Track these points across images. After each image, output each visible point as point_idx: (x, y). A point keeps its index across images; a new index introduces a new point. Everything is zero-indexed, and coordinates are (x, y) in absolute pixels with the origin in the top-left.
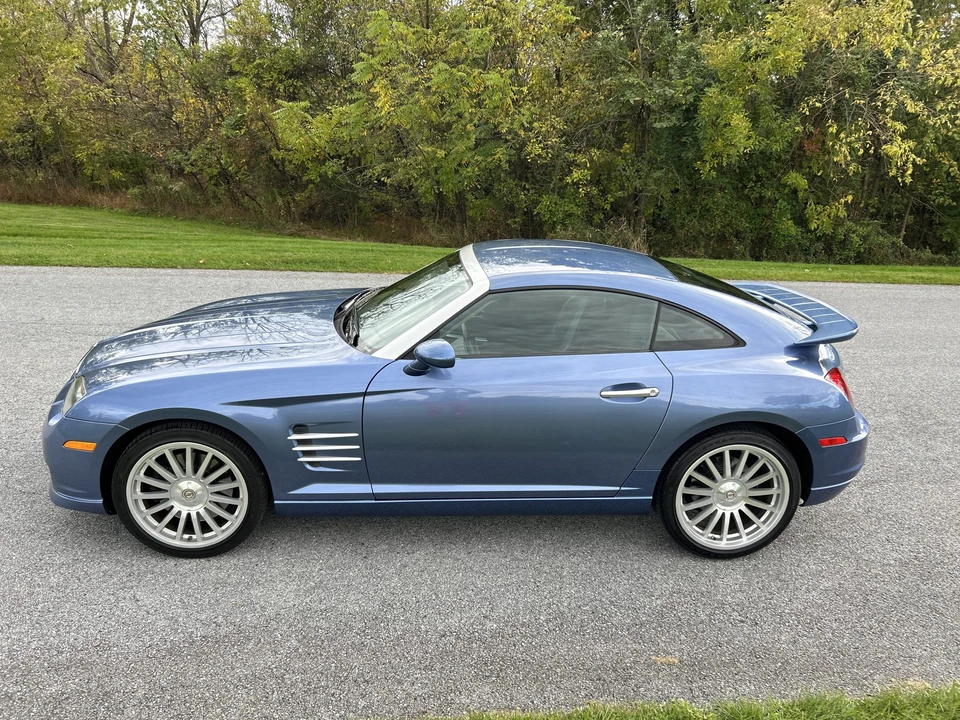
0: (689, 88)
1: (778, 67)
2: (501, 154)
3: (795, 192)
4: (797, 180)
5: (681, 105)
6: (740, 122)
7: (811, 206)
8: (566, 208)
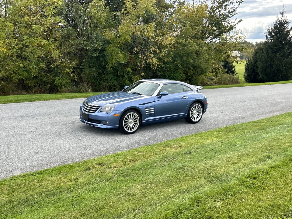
0: (101, 45)
1: (126, 40)
2: (42, 65)
3: (129, 72)
4: (129, 69)
5: (98, 49)
6: (121, 54)
7: (132, 76)
8: (66, 81)
